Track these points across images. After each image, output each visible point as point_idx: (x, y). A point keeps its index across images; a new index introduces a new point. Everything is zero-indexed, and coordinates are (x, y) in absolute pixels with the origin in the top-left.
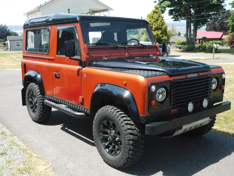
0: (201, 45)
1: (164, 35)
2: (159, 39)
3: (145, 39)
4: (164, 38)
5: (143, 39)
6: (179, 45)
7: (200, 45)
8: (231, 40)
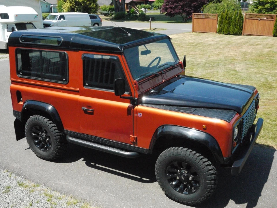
0: (130, 11)
1: (92, 2)
2: (85, 7)
3: (69, 8)
4: (93, 6)
5: (65, 8)
6: (105, 11)
7: (128, 10)
8: (165, 6)
